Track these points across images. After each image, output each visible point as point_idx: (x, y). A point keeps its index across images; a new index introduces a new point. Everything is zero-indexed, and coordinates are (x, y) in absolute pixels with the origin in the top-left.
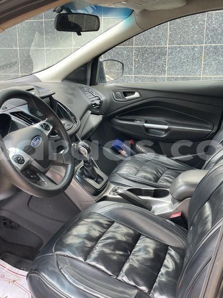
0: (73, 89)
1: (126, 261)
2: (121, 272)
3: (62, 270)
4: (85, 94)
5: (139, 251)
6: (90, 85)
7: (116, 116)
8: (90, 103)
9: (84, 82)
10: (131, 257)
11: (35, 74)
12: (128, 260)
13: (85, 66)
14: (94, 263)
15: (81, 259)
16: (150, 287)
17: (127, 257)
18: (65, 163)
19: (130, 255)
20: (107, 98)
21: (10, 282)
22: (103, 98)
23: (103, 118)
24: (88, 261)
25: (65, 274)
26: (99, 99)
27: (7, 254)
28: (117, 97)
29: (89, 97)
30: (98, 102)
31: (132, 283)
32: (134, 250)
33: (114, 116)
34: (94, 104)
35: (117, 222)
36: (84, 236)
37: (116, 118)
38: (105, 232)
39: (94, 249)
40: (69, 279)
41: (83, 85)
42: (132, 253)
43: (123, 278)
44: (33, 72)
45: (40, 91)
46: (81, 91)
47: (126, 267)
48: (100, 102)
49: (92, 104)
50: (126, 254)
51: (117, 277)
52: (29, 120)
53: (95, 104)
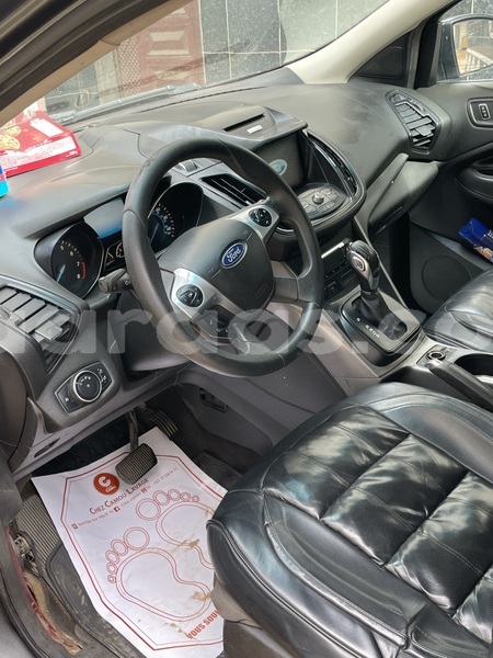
0: (369, 101)
1: (414, 531)
2: (397, 554)
3: (268, 529)
4: (397, 113)
5: (452, 511)
6: (415, 87)
7: (475, 164)
8: (405, 135)
9: (399, 80)
10: (428, 523)
11: (288, 66)
12: (419, 530)
13: (403, 41)
14: (339, 526)
15: (313, 511)
16: (458, 600)
17: (419, 523)
18: (300, 298)
19: (426, 518)
20: (454, 119)
21: (207, 512)
22: (442, 120)
23: (440, 168)
24: (327, 519)
25: (273, 540)
26: (432, 123)
27: (207, 456)
28: (479, 115)
29: (407, 120)
30: (426, 132)
31: (415, 582)
32: (440, 508)
33: (468, 163)
34: (416, 137)
35: (415, 436)
36: (330, 462)
37: (474, 168)
38: (380, 457)
39: (346, 493)
40: (278, 550)
41: (397, 89)
42: (435, 513)
43: (398, 568)
44: (286, 61)
45: (278, 120)
46: (387, 107)
47: (412, 544)
48: (433, 131)
49: (411, 138)
50: (420, 514)
51: (386, 563)
52: (239, 195)
53: (419, 136)
